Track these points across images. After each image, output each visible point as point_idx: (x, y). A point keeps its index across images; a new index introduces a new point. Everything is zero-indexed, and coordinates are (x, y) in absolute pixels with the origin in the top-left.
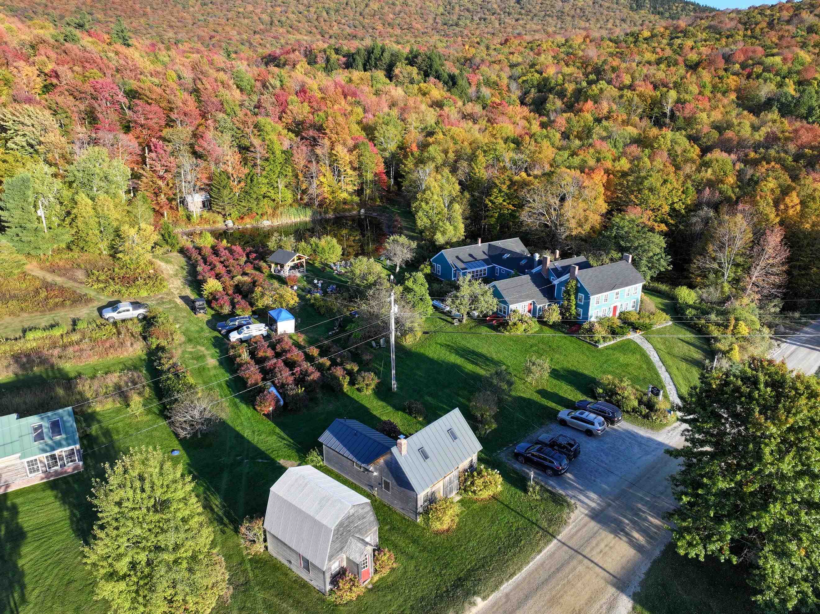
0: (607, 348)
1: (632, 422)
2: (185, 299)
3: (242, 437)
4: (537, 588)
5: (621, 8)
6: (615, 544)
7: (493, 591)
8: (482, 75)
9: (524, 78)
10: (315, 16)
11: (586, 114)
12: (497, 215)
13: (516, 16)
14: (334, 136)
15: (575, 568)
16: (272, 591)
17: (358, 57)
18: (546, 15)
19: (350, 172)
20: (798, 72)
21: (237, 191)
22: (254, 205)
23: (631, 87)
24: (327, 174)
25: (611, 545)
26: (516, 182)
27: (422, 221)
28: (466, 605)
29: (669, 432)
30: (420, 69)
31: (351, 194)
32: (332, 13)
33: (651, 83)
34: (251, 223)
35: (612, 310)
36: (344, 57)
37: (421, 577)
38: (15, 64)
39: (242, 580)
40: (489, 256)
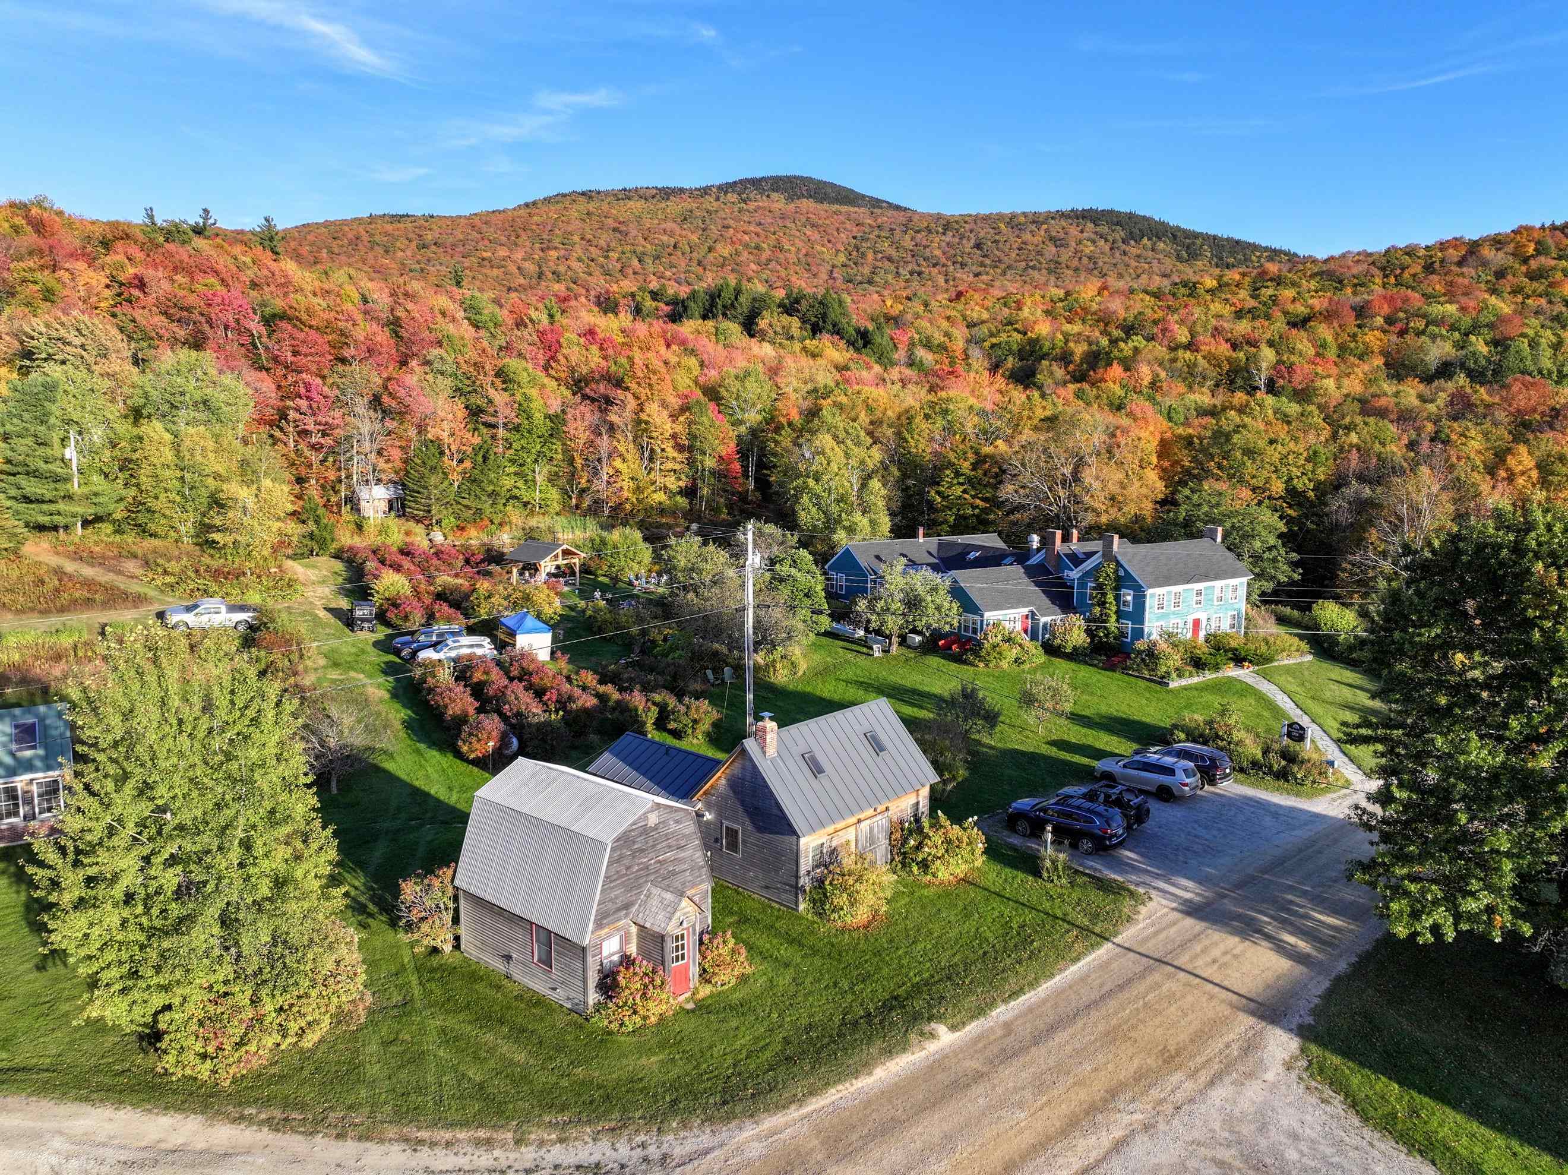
0: (1185, 688)
1: (1252, 785)
2: (335, 612)
3: (427, 795)
4: (1075, 1016)
5: (1161, 256)
6: (1244, 952)
7: (973, 1017)
8: (918, 333)
9: (994, 340)
10: (619, 266)
11: (1111, 384)
12: (952, 519)
13: (976, 269)
14: (644, 392)
15: (1158, 985)
16: (462, 1016)
17: (692, 304)
18: (1027, 267)
19: (671, 452)
20: (1491, 326)
21: (456, 478)
22: (487, 506)
23: (1191, 346)
24: (629, 457)
25: (1236, 952)
26: (986, 456)
27: (808, 515)
28: (913, 1037)
29: (1334, 800)
30: (804, 321)
31: (671, 494)
32: (649, 261)
33: (1227, 341)
34: (478, 538)
35: (1190, 625)
36: (667, 304)
37: (806, 996)
38: (67, 265)
39: (397, 998)
40: (940, 558)
